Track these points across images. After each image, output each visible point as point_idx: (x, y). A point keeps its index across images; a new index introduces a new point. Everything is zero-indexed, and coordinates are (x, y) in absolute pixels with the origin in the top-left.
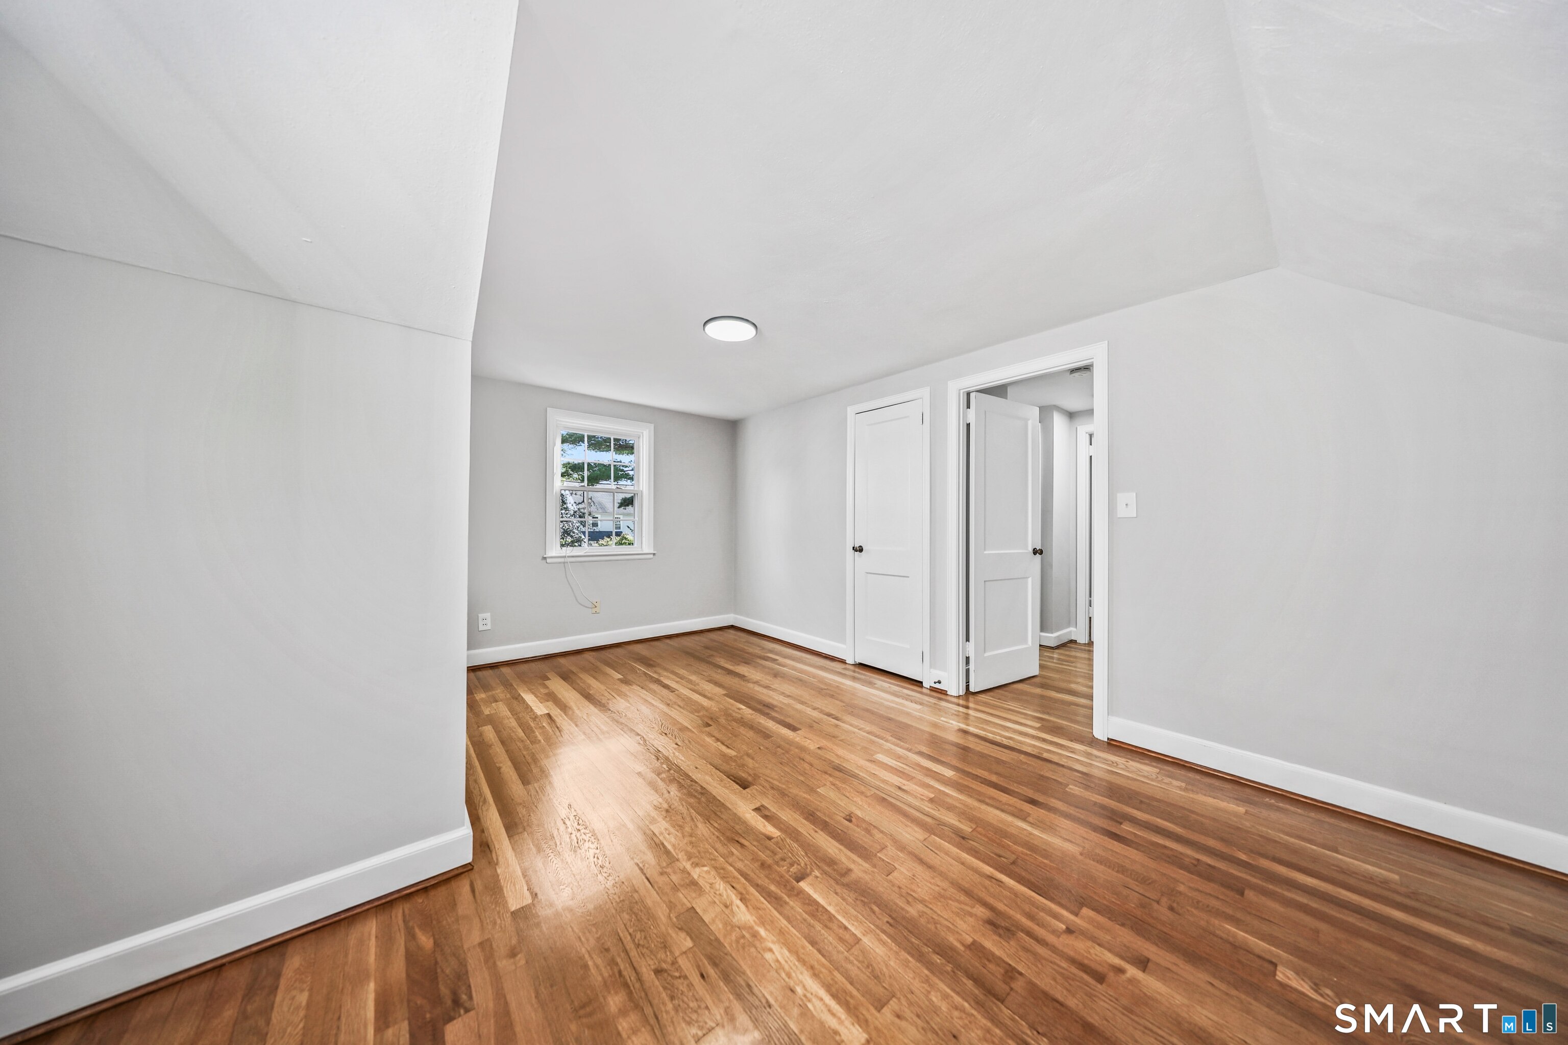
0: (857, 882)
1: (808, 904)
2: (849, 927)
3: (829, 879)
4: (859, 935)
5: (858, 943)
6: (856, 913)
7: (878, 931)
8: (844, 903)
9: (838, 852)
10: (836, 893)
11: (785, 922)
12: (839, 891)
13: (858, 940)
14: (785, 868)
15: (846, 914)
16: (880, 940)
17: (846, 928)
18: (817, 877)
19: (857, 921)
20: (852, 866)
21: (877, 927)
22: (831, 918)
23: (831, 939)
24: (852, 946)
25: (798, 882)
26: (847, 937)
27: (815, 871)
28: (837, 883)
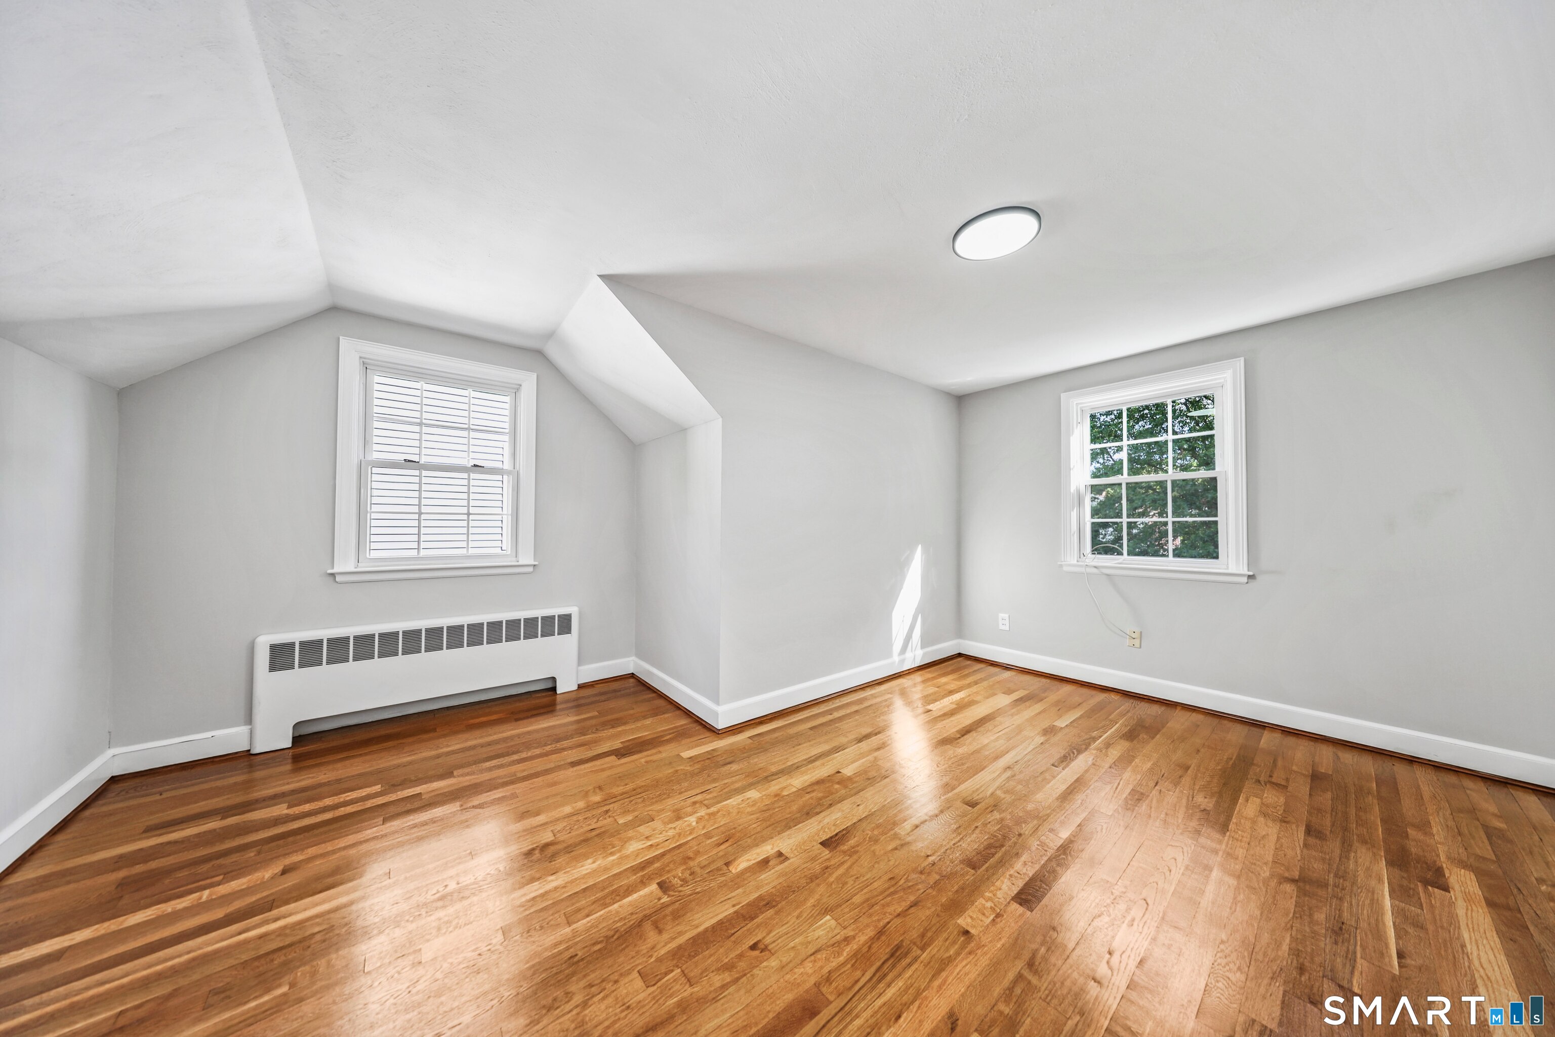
0: (642, 937)
1: (627, 890)
2: (588, 919)
3: (654, 910)
4: (574, 926)
5: (568, 923)
6: (601, 927)
7: (570, 943)
8: (617, 919)
9: (693, 924)
10: (632, 914)
11: (615, 872)
12: (634, 917)
13: (569, 924)
14: (680, 875)
15: (604, 918)
16: (560, 943)
17: (588, 916)
18: (659, 899)
19: (591, 927)
20: (665, 936)
21: (576, 943)
22: (606, 906)
23: (584, 902)
24: (567, 918)
25: (658, 884)
26: (579, 916)
27: (668, 899)
28: (645, 916)
